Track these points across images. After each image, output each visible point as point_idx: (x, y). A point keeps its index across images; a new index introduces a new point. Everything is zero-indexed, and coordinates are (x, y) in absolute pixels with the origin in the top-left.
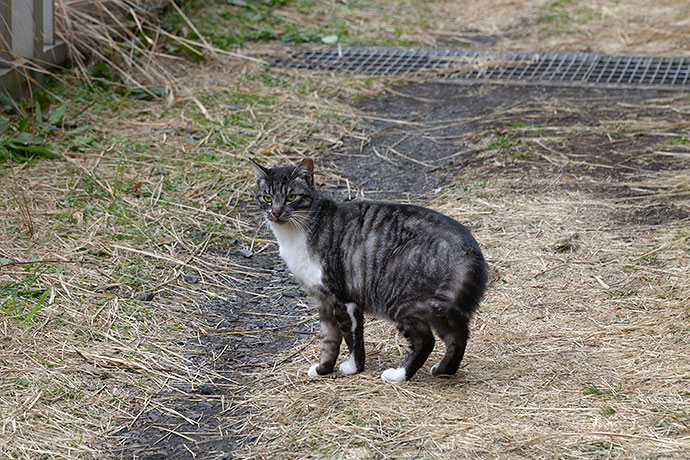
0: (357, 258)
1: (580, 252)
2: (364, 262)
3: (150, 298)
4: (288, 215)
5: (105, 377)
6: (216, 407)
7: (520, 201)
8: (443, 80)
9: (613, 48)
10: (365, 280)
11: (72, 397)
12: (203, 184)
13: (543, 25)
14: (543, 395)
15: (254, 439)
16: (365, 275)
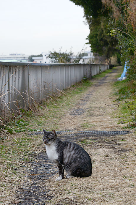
0: (68, 155)
1: (110, 157)
2: (69, 156)
3: (16, 169)
4: (48, 142)
5: (11, 182)
6: (38, 187)
7: (93, 150)
8: (65, 135)
9: (99, 130)
10: (68, 161)
11: (4, 186)
12: (21, 152)
13: (82, 127)
14: (114, 178)
15: (50, 191)
16: (69, 159)
